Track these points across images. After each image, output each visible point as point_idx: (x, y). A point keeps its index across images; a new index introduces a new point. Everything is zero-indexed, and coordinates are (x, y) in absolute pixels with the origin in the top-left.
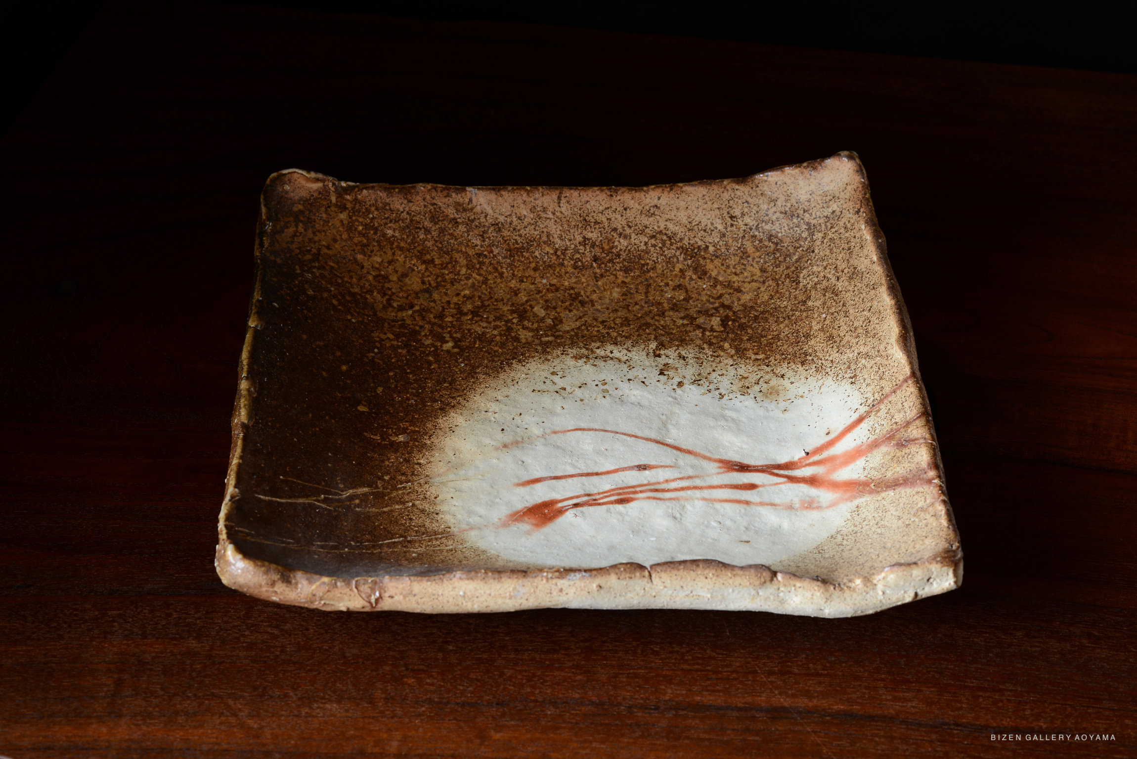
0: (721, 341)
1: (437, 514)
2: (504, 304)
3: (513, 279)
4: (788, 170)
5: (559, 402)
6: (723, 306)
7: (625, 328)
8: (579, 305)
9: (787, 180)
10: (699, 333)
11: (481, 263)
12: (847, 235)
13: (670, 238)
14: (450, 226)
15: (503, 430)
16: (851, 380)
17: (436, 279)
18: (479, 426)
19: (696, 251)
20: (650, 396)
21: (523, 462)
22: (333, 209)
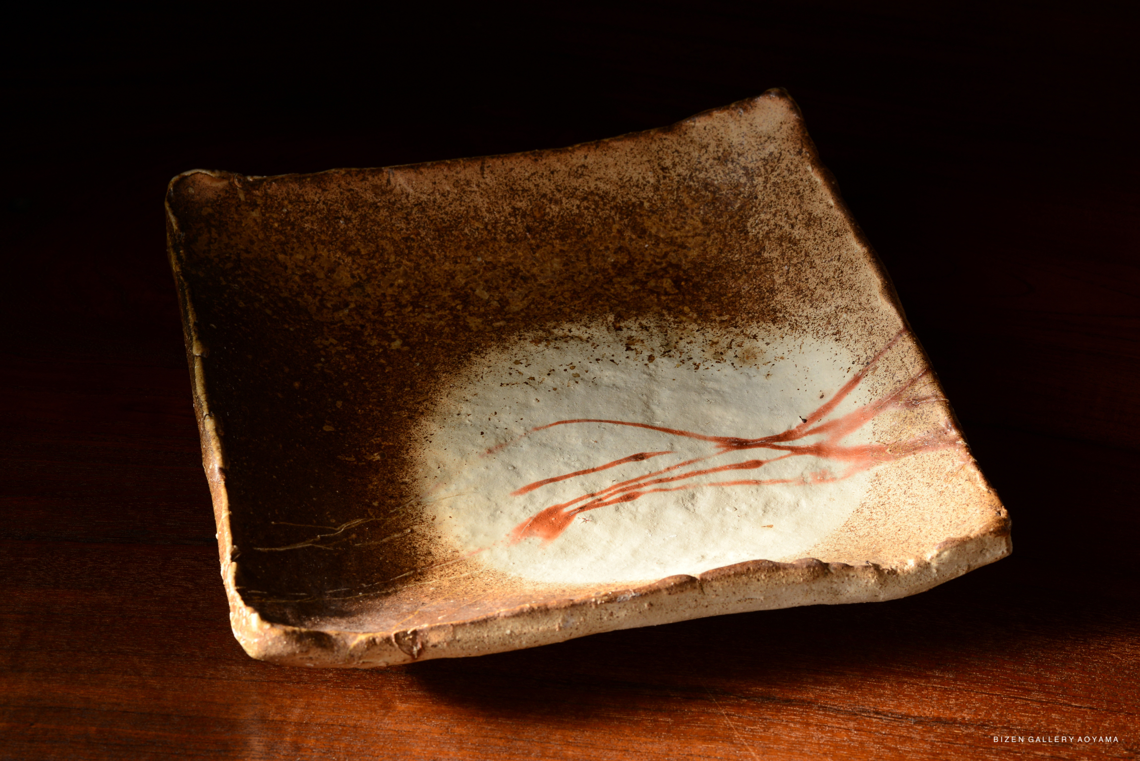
0: (679, 304)
1: (440, 537)
2: (442, 290)
3: (446, 261)
4: (716, 114)
5: (532, 395)
6: (670, 264)
7: (577, 302)
8: (522, 281)
9: (716, 124)
10: (653, 297)
11: (410, 248)
12: (792, 178)
13: (602, 198)
14: (371, 212)
15: (482, 433)
16: (835, 337)
17: (366, 271)
18: (456, 432)
19: (631, 208)
20: (623, 376)
21: (514, 468)
22: (243, 207)
